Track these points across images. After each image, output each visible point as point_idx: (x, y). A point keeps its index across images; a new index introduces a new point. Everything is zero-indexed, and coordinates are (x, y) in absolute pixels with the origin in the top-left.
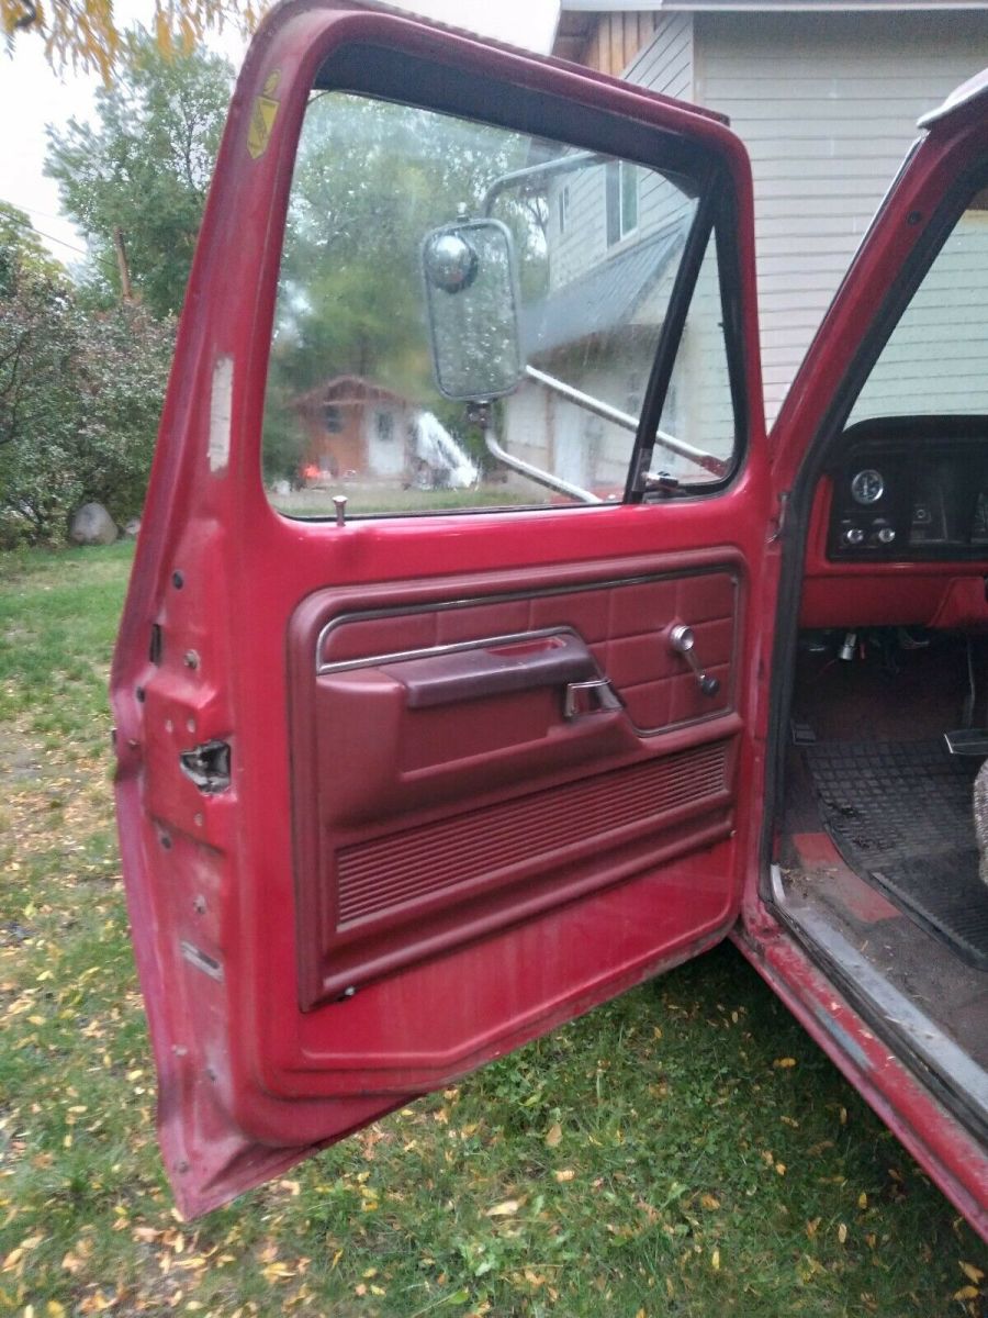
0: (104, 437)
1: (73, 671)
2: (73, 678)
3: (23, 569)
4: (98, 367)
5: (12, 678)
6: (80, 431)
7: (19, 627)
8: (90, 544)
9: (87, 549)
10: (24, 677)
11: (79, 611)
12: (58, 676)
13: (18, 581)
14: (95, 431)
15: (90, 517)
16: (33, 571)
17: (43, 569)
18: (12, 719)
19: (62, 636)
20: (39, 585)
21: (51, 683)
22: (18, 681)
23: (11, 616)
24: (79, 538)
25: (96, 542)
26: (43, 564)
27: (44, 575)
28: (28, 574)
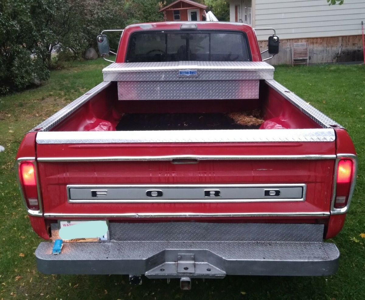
0: (94, 29)
1: (75, 90)
2: (75, 91)
3: (71, 67)
4: (93, 8)
5: (63, 91)
6: (88, 28)
7: (67, 81)
8: (90, 59)
9: (89, 61)
10: (65, 90)
11: (81, 78)
12: (72, 91)
13: (70, 70)
14: (91, 27)
15: (90, 52)
16: (73, 67)
17: (76, 67)
18: (62, 98)
19: (75, 83)
20: (74, 71)
21: (70, 92)
22: (64, 91)
23: (66, 78)
24: (87, 58)
25: (92, 59)
26: (76, 65)
27: (76, 68)
28: (72, 68)
